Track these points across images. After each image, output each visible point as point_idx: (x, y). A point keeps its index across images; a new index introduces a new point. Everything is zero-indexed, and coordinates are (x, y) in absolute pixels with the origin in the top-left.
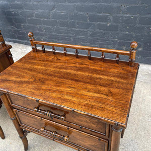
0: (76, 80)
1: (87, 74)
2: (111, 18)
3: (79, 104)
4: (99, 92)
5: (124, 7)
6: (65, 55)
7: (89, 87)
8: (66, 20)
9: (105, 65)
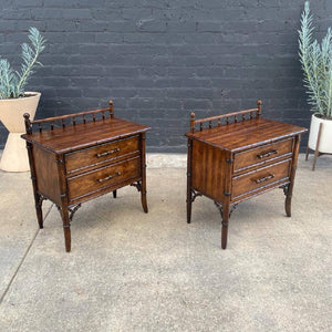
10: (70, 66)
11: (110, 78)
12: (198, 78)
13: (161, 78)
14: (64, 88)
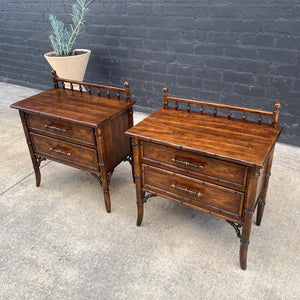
0: (217, 135)
1: (226, 131)
2: (256, 79)
3: (221, 151)
4: (240, 144)
5: (274, 65)
6: (202, 113)
7: (230, 140)
8: (190, 77)
9: (246, 125)
10: (120, 26)
11: (153, 41)
12: (242, 46)
13: (201, 44)
14: (115, 47)
